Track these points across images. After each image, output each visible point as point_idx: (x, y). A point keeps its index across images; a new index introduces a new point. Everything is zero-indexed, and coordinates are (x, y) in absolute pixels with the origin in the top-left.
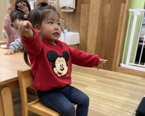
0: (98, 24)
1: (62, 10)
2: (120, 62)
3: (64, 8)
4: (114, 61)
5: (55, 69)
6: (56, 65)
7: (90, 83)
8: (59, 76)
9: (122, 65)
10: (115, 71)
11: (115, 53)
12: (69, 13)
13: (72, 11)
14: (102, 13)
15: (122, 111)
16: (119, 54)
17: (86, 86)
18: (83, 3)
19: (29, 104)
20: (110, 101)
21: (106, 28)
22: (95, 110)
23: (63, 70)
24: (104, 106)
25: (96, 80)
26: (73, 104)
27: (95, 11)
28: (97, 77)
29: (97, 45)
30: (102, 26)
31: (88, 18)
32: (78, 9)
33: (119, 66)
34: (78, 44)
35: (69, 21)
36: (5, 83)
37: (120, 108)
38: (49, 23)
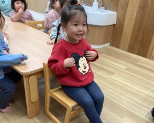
5: (79, 69)
6: (80, 65)
7: (118, 70)
8: (84, 74)
11: (153, 39)
15: (141, 106)
17: (112, 73)
19: (51, 91)
20: (133, 93)
25: (125, 68)
30: (143, 7)
34: (114, 25)
38: (74, 25)
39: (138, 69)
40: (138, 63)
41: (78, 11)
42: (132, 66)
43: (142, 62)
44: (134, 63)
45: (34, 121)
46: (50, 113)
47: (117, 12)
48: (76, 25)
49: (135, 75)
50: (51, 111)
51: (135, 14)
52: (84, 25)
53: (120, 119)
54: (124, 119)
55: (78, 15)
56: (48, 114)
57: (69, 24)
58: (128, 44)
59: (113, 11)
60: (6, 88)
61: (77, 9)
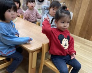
7: (76, 47)
23: (66, 46)
27: (87, 0)
30: (89, 11)
35: (68, 4)
38: (62, 22)
39: (87, 47)
40: (86, 43)
41: (66, 15)
42: (83, 45)
43: (88, 43)
44: (84, 43)
47: (73, 12)
48: (63, 22)
49: (86, 51)
51: (84, 14)
52: (68, 23)
55: (65, 18)
57: (59, 21)
58: (79, 32)
60: (18, 58)
61: (66, 13)
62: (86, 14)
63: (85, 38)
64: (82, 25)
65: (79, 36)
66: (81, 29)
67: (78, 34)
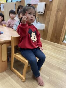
0: (54, 21)
1: (38, 13)
2: (64, 40)
3: (39, 12)
4: (60, 39)
5: (31, 37)
6: (32, 35)
9: (64, 41)
10: (60, 44)
11: (61, 36)
12: (41, 15)
13: (43, 14)
14: (57, 16)
16: (63, 36)
18: (48, 11)
19: (15, 54)
20: (57, 58)
21: (58, 23)
22: (48, 62)
24: (54, 60)
25: (51, 47)
26: (36, 58)
27: (53, 15)
28: (51, 46)
29: (53, 31)
30: (56, 22)
31: (50, 17)
32: (45, 13)
33: (63, 42)
34: (44, 30)
35: (41, 19)
36: (4, 42)
37: (62, 62)
45: (4, 74)
46: (14, 69)
47: (45, 24)
50: (14, 67)
53: (54, 71)
54: (56, 71)
56: (13, 69)
58: (50, 38)
59: (43, 24)
62: (54, 24)
63: (55, 42)
64: (52, 33)
65: (50, 41)
66: (51, 36)
67: (50, 40)
